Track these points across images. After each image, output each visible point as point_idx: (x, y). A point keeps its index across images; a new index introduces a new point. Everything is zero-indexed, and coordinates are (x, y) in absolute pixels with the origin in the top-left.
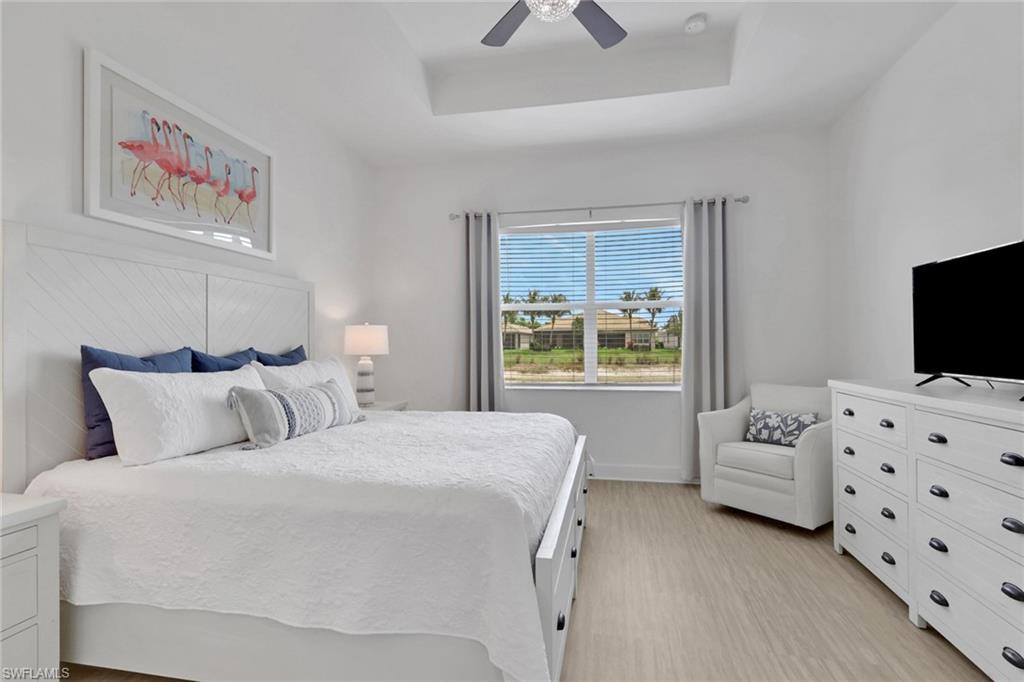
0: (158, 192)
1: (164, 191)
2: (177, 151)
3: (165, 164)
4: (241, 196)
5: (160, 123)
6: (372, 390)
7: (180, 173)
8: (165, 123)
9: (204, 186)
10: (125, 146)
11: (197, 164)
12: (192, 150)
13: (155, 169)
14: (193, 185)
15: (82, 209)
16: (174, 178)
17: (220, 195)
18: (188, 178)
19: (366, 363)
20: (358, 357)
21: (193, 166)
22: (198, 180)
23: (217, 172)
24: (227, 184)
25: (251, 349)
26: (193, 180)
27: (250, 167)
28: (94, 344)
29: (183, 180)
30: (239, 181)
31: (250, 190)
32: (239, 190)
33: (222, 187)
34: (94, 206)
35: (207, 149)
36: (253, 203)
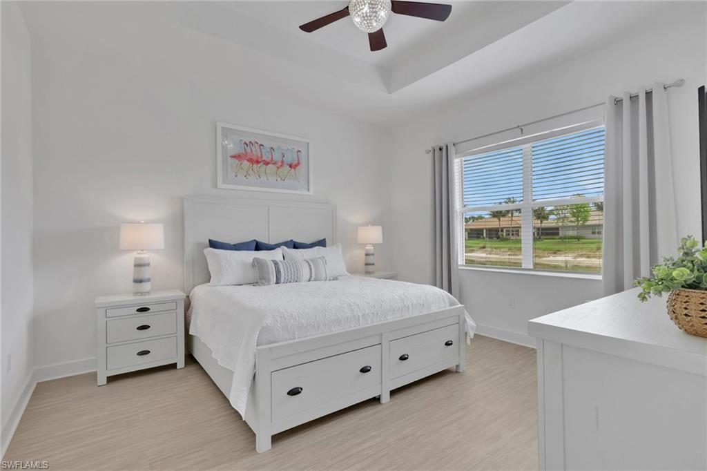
0: (247, 173)
1: (251, 172)
2: (256, 152)
3: (251, 161)
4: (290, 166)
5: (248, 143)
6: (373, 264)
7: (258, 162)
8: (250, 142)
9: (270, 165)
10: (232, 157)
11: (267, 157)
12: (263, 151)
13: (246, 164)
14: (265, 166)
15: (215, 185)
16: (255, 165)
17: (278, 168)
18: (262, 164)
19: (370, 248)
20: (366, 245)
21: (264, 158)
22: (267, 163)
23: (277, 157)
24: (282, 162)
25: (291, 241)
26: (264, 164)
27: (296, 151)
28: (214, 239)
29: (259, 165)
30: (289, 158)
31: (296, 162)
32: (289, 163)
33: (280, 164)
34: (220, 184)
35: (272, 148)
36: (298, 168)
